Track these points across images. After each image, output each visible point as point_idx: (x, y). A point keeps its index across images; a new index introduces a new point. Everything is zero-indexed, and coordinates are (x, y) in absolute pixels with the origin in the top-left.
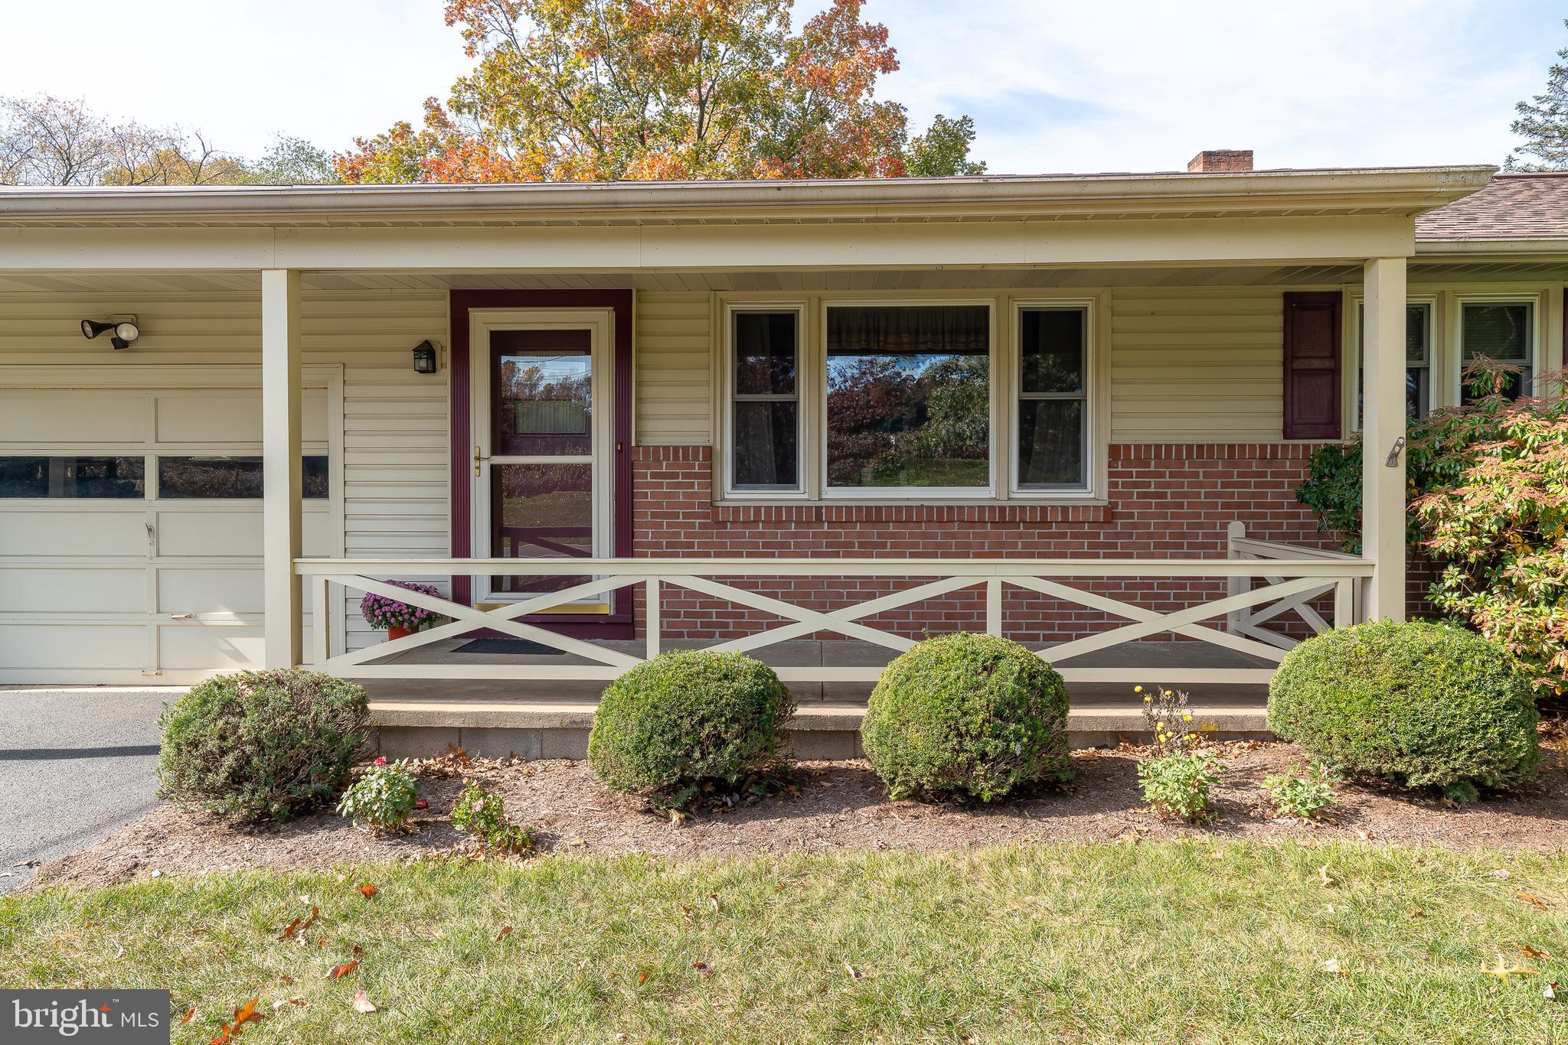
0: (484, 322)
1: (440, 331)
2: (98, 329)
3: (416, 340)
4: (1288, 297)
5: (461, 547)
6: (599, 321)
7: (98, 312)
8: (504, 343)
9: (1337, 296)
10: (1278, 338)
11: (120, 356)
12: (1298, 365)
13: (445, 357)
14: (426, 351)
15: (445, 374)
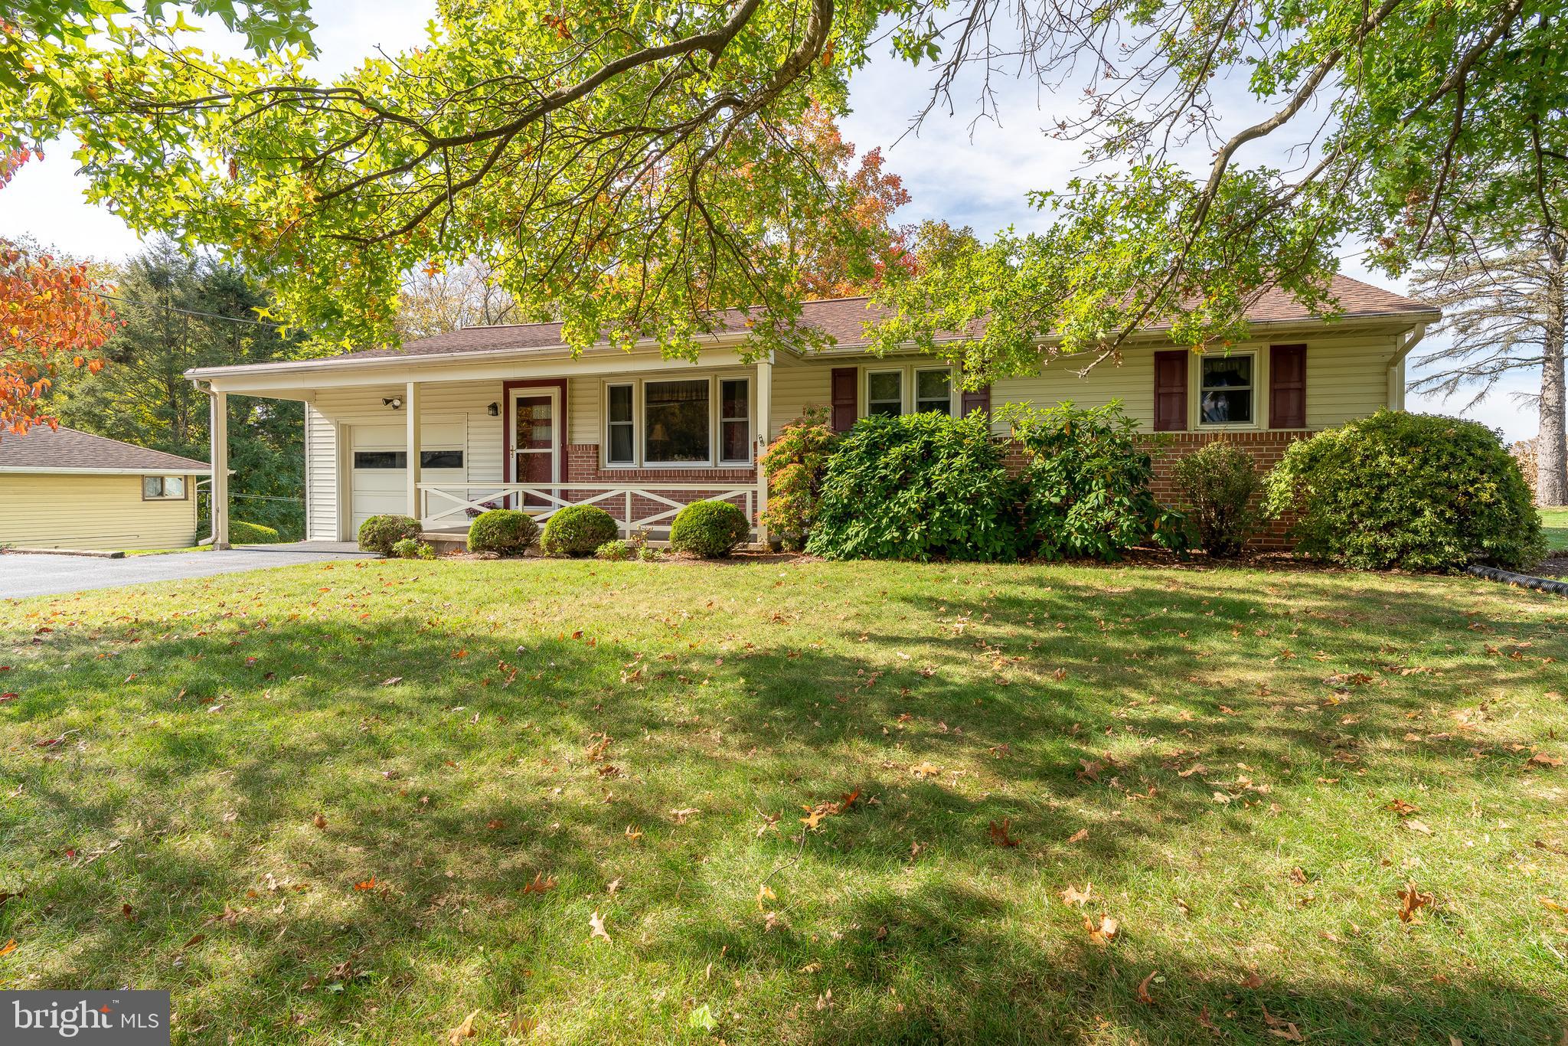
0: (515, 394)
1: (499, 399)
2: (387, 402)
3: (491, 403)
4: (834, 371)
5: (507, 479)
6: (554, 392)
7: (387, 396)
8: (522, 402)
9: (855, 369)
10: (829, 390)
11: (396, 412)
12: (838, 403)
13: (501, 409)
14: (494, 408)
15: (501, 416)
